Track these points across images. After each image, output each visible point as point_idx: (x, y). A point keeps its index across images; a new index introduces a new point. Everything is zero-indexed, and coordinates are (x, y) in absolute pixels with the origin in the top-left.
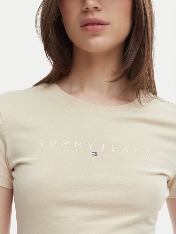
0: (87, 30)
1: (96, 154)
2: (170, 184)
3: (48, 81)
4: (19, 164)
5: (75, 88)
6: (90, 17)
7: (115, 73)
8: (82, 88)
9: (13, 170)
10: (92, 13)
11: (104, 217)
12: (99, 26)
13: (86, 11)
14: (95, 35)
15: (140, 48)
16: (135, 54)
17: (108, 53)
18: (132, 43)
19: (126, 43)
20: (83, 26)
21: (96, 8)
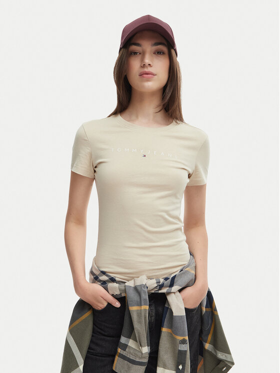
0: (143, 77)
1: (145, 156)
2: (189, 176)
3: (115, 113)
4: (100, 163)
5: (134, 117)
6: (146, 70)
7: (158, 106)
8: (137, 117)
9: (96, 167)
10: (147, 67)
11: (149, 192)
12: (150, 75)
13: (144, 66)
14: (148, 80)
15: (173, 91)
16: (170, 94)
17: (153, 94)
18: (168, 88)
19: (164, 88)
20: (141, 75)
21: (149, 65)
